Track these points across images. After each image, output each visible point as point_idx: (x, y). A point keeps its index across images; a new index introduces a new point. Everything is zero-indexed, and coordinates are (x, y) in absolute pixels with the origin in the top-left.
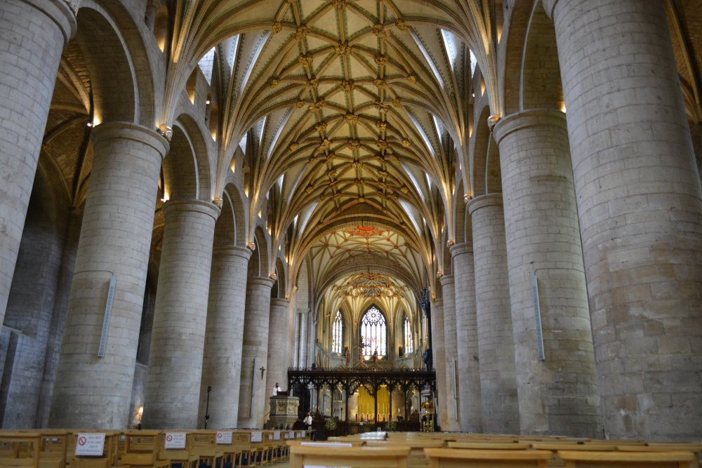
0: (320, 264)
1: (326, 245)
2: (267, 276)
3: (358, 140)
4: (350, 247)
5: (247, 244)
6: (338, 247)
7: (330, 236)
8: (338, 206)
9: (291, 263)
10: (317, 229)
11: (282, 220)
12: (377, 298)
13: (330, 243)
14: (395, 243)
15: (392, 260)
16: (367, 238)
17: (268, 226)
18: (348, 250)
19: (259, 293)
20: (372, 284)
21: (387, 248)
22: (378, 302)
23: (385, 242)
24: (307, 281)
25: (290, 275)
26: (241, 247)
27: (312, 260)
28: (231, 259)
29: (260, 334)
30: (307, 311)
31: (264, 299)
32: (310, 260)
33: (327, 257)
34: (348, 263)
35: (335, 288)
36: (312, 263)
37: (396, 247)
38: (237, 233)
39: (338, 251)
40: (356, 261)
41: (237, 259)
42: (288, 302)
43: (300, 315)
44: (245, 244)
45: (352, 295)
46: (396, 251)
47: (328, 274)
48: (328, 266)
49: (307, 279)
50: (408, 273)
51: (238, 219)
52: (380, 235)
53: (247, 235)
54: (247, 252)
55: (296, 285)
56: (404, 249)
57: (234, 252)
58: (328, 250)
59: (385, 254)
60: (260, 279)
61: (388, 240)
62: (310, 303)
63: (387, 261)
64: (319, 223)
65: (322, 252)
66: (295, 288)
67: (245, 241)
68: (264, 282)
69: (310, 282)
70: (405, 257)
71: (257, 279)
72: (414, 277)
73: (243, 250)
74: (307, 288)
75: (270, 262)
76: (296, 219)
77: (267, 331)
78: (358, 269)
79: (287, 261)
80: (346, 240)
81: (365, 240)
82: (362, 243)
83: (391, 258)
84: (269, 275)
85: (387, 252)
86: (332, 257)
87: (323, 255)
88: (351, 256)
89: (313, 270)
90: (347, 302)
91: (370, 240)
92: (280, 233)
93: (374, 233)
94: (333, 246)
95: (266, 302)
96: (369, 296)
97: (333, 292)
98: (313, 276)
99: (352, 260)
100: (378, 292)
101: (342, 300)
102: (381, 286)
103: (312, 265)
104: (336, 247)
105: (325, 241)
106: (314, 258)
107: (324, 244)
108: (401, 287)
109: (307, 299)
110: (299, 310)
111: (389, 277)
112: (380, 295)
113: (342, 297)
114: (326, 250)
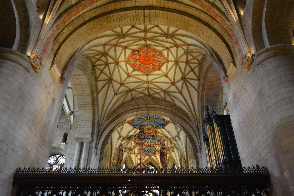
0: (105, 100)
1: (110, 80)
4: (132, 86)
6: (122, 84)
12: (153, 157)
13: (114, 77)
14: (172, 80)
15: (169, 102)
16: (147, 75)
18: (131, 90)
20: (149, 143)
21: (165, 87)
22: (154, 160)
23: (164, 79)
24: (91, 113)
27: (98, 94)
30: (89, 140)
32: (95, 95)
33: (111, 93)
34: (130, 104)
36: (97, 98)
37: (173, 83)
39: (123, 89)
40: (137, 102)
43: (82, 144)
46: (173, 89)
49: (91, 111)
50: (183, 111)
52: (159, 69)
56: (179, 84)
58: (113, 84)
59: (162, 94)
61: (166, 76)
62: (92, 134)
63: (164, 103)
65: (107, 85)
69: (94, 115)
70: (181, 93)
74: (91, 119)
78: (139, 109)
80: (129, 76)
81: (144, 78)
82: (143, 81)
83: (168, 99)
85: (165, 91)
86: (116, 94)
87: (107, 91)
88: (133, 99)
89: (98, 105)
91: (151, 78)
93: (154, 70)
94: (116, 82)
96: (147, 155)
98: (98, 111)
99: (134, 102)
100: (154, 151)
101: (127, 155)
102: (156, 145)
103: (97, 100)
104: (120, 84)
105: (109, 75)
106: (99, 92)
107: (108, 78)
108: (173, 138)
109: (90, 130)
110: (81, 139)
111: (163, 130)
112: (155, 154)
113: (127, 152)
114: (111, 85)
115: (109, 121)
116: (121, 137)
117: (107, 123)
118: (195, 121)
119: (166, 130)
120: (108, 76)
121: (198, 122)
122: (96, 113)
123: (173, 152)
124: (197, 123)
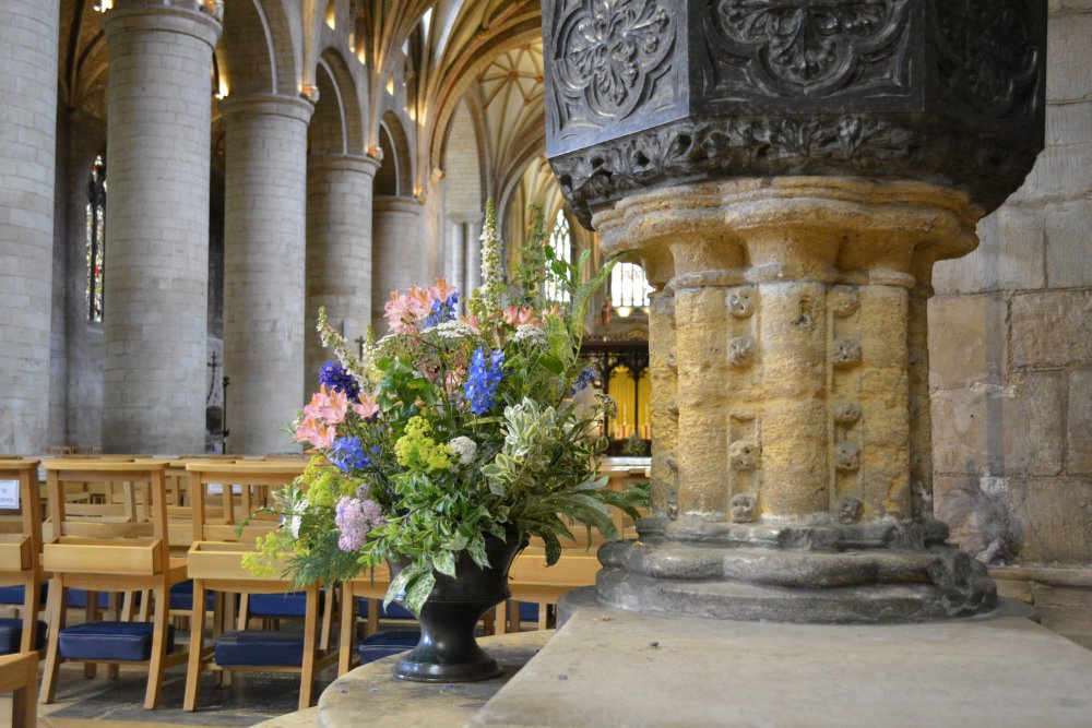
0: (503, 117)
1: (513, 75)
2: (360, 152)
5: (300, 89)
6: (541, 79)
7: (520, 56)
9: (423, 120)
10: (476, 45)
11: (388, 29)
13: (521, 68)
17: (357, 45)
19: (344, 187)
24: (476, 156)
25: (420, 146)
26: (288, 97)
27: (485, 107)
28: (268, 123)
29: (351, 272)
30: (479, 219)
31: (357, 201)
32: (479, 109)
33: (517, 101)
36: (485, 115)
38: (277, 67)
41: (279, 122)
42: (421, 203)
43: (464, 227)
44: (294, 90)
47: (522, 137)
48: (519, 123)
49: (476, 149)
51: (276, 36)
53: (299, 69)
54: (302, 106)
55: (441, 167)
57: (273, 107)
58: (518, 83)
60: (346, 158)
62: (483, 201)
64: (480, 29)
65: (507, 85)
66: (437, 173)
67: (294, 83)
68: (356, 165)
69: (482, 158)
71: (340, 159)
73: (291, 102)
74: (476, 170)
75: (365, 122)
76: (427, 17)
77: (368, 266)
79: (413, 116)
84: (366, 150)
86: (527, 101)
87: (507, 97)
89: (488, 130)
92: (385, 59)
94: (527, 75)
95: (362, 206)
97: (542, 176)
98: (490, 144)
103: (485, 120)
104: (537, 79)
105: (508, 66)
106: (490, 100)
107: (507, 73)
109: (477, 193)
110: (460, 216)
114: (515, 84)
115: (516, 160)
117: (512, 164)
120: (505, 68)
122: (487, 154)
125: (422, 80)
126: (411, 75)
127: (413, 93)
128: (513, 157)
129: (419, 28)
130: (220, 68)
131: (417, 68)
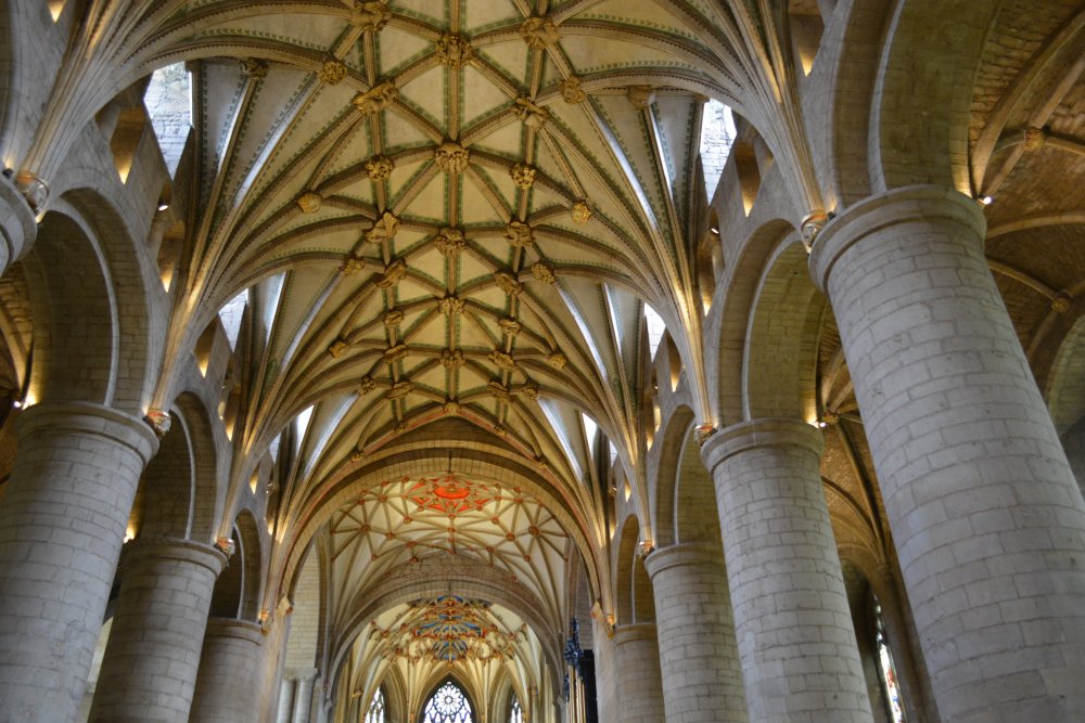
0: (349, 572)
1: (365, 529)
2: (207, 539)
3: (461, 229)
4: (415, 537)
5: (145, 411)
6: (391, 535)
7: (376, 508)
8: (400, 418)
9: (281, 536)
10: (347, 470)
11: (266, 408)
12: (458, 663)
13: (373, 523)
14: (509, 527)
15: (499, 569)
16: (452, 517)
17: (227, 414)
18: (411, 544)
19: (177, 583)
20: (450, 632)
21: (492, 540)
22: (460, 671)
23: (489, 525)
24: (317, 608)
25: (274, 566)
26: (124, 414)
27: (333, 560)
28: (84, 444)
29: (163, 700)
30: (310, 675)
31: (191, 601)
32: (328, 559)
33: (365, 556)
34: (407, 572)
35: (376, 634)
36: (331, 567)
37: (511, 537)
38: (118, 379)
39: (393, 543)
40: (425, 569)
41: (104, 445)
42: (264, 632)
43: (294, 685)
44: (136, 410)
45: (408, 655)
46: (510, 546)
47: (365, 593)
48: (364, 578)
49: (317, 603)
50: (532, 595)
51: (128, 339)
52: (480, 509)
53: (149, 385)
54: (143, 433)
55: (290, 598)
56: (526, 540)
57: (99, 423)
58: (369, 538)
59: (486, 554)
60: (186, 545)
61: (495, 521)
62: (319, 656)
63: (488, 571)
64: (355, 451)
65: (357, 539)
66: (285, 603)
67: (139, 401)
68: (198, 555)
69: (322, 610)
70: (528, 558)
72: (545, 605)
73: (129, 423)
74: (315, 623)
75: (220, 506)
76: (303, 419)
77: (189, 692)
78: (427, 585)
79: (271, 531)
80: (408, 519)
81: (446, 521)
82: (442, 528)
83: (499, 563)
84: (215, 539)
85: (490, 549)
86: (375, 557)
87: (356, 551)
88: (415, 558)
89: (332, 584)
90: (396, 669)
91: (459, 521)
92: (256, 440)
93: (467, 507)
94: (379, 531)
95: (196, 609)
96: (441, 659)
97: (371, 643)
98: (332, 598)
99: (416, 566)
100: (462, 649)
101: (388, 665)
102: (468, 636)
103: (331, 573)
104: (387, 535)
105: (362, 519)
106: (337, 556)
107: (359, 526)
108: (511, 634)
109: (313, 648)
110: (293, 672)
111: (487, 613)
112: (464, 657)
113: (389, 657)
114: (365, 539)
115: (355, 617)
116: (376, 630)
117: (351, 621)
118: (556, 626)
119: (493, 614)
120: (360, 523)
121: (562, 627)
122: (328, 607)
123: (511, 658)
124: (560, 631)
125: (287, 494)
126: (274, 485)
127: (275, 506)
128: (352, 616)
129: (293, 429)
130: (34, 374)
131: (283, 482)
